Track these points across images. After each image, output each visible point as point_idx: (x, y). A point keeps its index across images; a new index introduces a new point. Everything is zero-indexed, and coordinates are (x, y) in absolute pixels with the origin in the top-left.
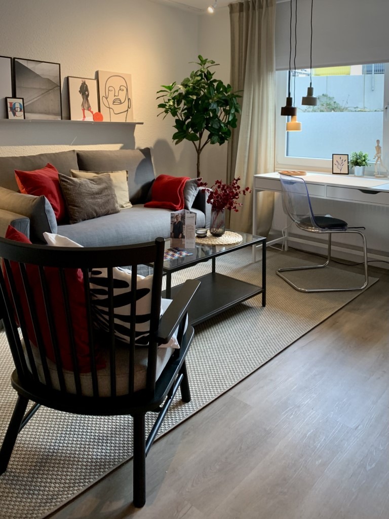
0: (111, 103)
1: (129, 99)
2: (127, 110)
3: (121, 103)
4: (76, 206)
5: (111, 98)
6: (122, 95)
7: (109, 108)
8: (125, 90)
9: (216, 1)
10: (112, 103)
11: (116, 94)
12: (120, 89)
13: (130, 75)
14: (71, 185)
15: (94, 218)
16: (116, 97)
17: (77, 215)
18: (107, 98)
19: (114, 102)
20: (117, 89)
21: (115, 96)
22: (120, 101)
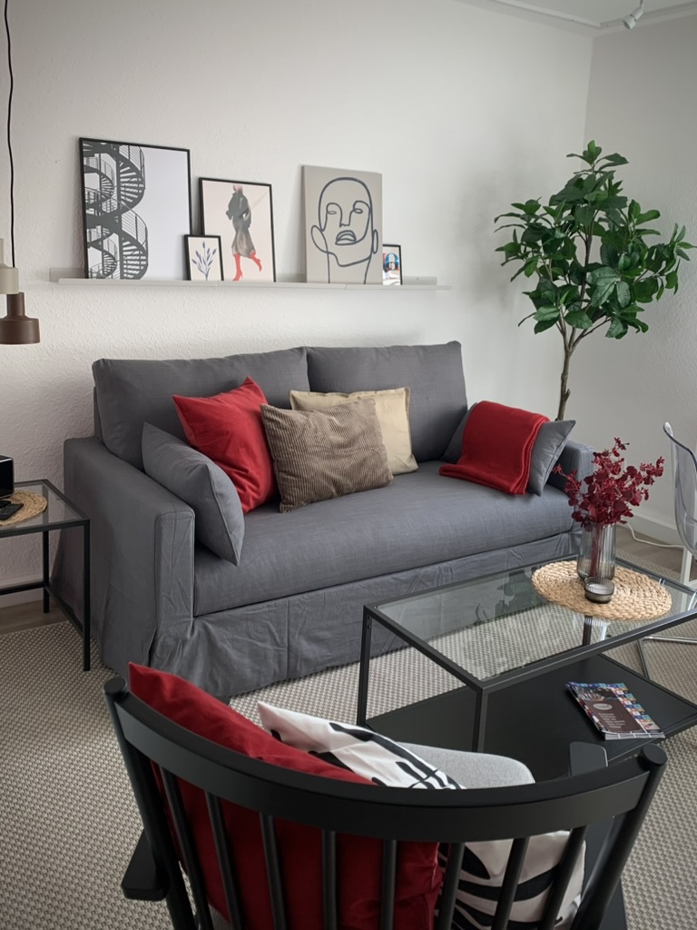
0: (331, 239)
1: (374, 232)
2: (370, 258)
3: (355, 242)
4: (293, 475)
5: (333, 230)
6: (358, 225)
7: (328, 253)
8: (366, 210)
9: (641, 2)
10: (335, 241)
11: (345, 221)
12: (354, 210)
13: (378, 177)
14: (285, 429)
15: (331, 497)
16: (343, 228)
17: (297, 492)
18: (322, 230)
19: (338, 239)
20: (347, 209)
21: (341, 225)
22: (354, 236)
